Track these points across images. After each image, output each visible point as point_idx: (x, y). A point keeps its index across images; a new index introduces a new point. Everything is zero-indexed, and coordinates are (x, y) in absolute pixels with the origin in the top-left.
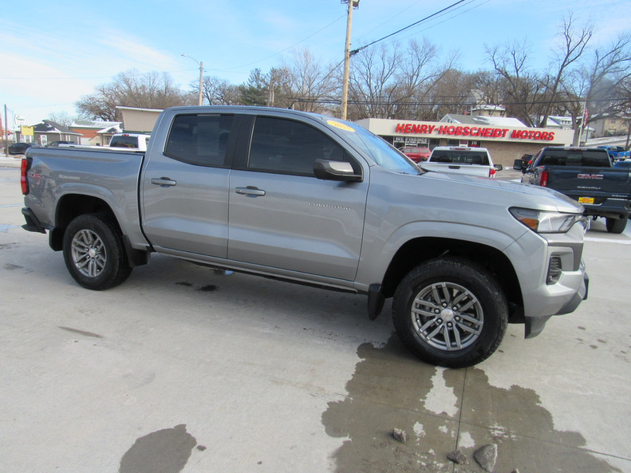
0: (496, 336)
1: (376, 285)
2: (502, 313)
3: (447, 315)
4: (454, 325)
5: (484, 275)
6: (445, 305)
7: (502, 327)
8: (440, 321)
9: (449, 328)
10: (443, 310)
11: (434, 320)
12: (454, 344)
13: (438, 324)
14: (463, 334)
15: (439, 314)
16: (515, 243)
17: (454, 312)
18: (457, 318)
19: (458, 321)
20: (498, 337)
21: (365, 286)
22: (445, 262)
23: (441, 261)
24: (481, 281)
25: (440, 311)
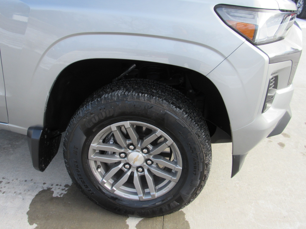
0: (199, 182)
1: (36, 128)
2: (206, 156)
3: (136, 160)
4: (146, 170)
5: (180, 109)
6: (131, 147)
7: (205, 172)
8: (127, 166)
9: (139, 173)
10: (130, 153)
11: (120, 166)
12: (147, 190)
13: (126, 170)
14: (157, 180)
15: (126, 159)
16: (225, 62)
17: (144, 154)
18: (149, 162)
19: (150, 165)
20: (201, 182)
21: (23, 129)
22: (126, 93)
23: (119, 93)
24: (177, 118)
25: (126, 156)
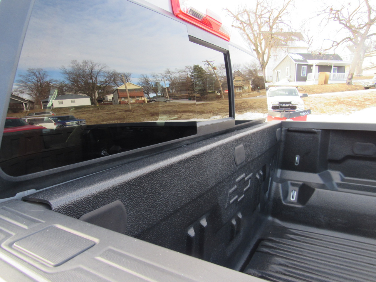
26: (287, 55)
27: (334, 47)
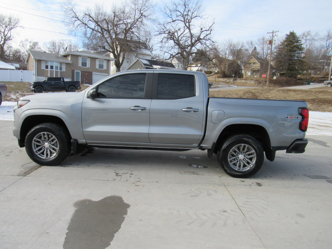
26: (138, 60)
27: (172, 59)
